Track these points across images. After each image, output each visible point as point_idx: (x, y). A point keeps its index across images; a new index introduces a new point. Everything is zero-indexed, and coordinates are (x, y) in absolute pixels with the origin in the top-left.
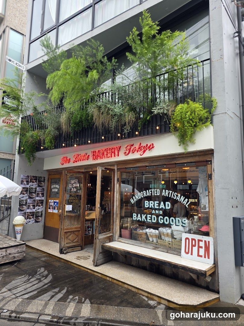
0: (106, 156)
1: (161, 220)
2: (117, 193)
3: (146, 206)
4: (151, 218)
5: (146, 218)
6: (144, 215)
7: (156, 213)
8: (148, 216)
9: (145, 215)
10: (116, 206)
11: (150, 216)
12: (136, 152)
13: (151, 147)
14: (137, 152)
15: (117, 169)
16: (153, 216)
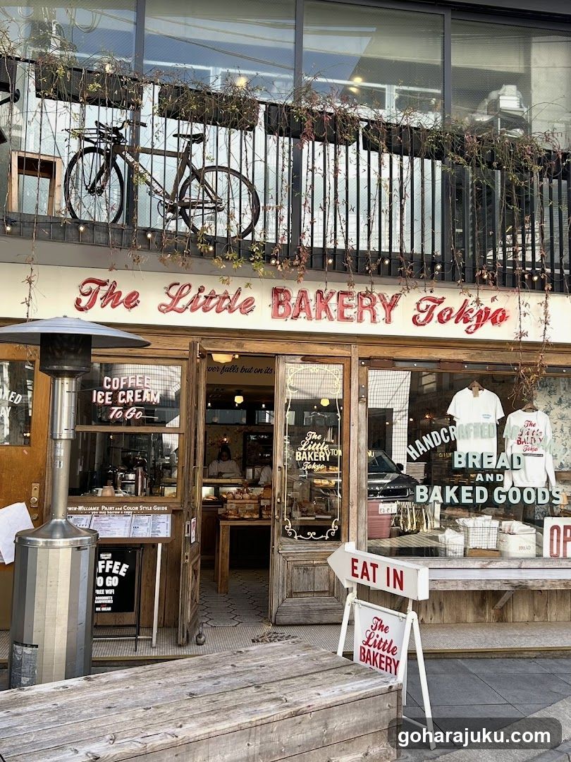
0: (334, 315)
1: (501, 496)
2: (359, 431)
3: (457, 465)
4: (473, 492)
5: (458, 493)
6: (451, 489)
7: (487, 480)
8: (464, 489)
9: (455, 488)
10: (359, 468)
11: (471, 488)
12: (453, 320)
13: (499, 317)
14: (456, 322)
15: (360, 359)
16: (478, 489)
